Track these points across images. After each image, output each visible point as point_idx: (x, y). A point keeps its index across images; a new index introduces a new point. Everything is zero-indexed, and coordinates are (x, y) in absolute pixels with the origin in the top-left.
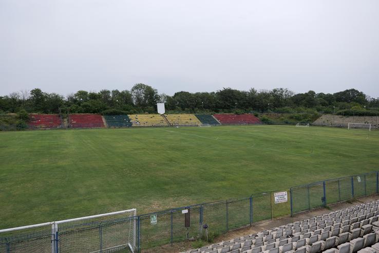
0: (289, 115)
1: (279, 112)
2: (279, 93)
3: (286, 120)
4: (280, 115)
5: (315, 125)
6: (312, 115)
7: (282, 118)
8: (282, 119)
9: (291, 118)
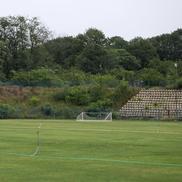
0: (51, 92)
1: (23, 83)
2: (15, 29)
3: (46, 104)
4: (26, 90)
5: (124, 118)
6: (113, 91)
7: (34, 98)
8: (35, 103)
9: (59, 98)
